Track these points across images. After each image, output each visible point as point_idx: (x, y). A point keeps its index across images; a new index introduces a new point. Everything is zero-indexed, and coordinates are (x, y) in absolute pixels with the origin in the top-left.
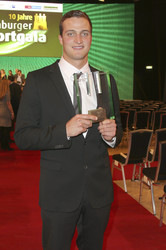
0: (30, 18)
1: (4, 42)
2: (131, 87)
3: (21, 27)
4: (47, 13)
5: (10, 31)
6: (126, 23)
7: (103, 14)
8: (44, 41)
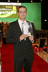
0: (12, 7)
1: (4, 14)
2: (41, 26)
3: (9, 10)
4: (16, 6)
5: (6, 11)
6: (39, 8)
7: (32, 5)
8: (16, 13)
